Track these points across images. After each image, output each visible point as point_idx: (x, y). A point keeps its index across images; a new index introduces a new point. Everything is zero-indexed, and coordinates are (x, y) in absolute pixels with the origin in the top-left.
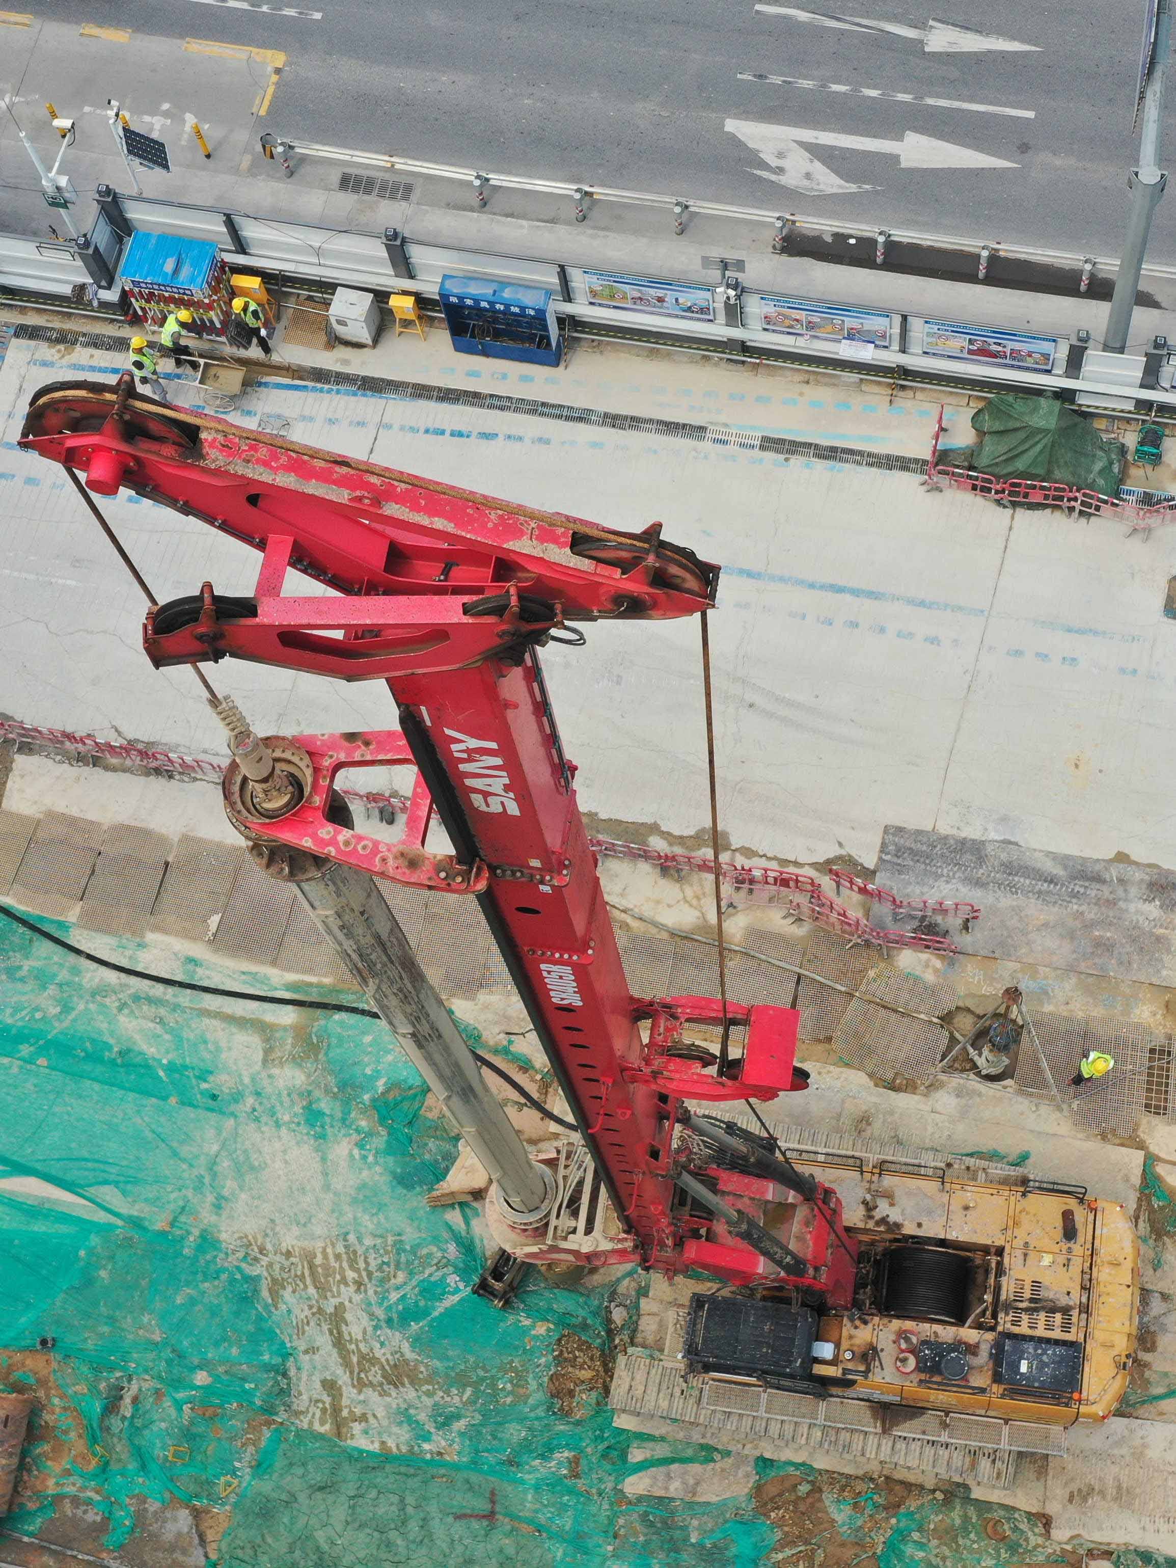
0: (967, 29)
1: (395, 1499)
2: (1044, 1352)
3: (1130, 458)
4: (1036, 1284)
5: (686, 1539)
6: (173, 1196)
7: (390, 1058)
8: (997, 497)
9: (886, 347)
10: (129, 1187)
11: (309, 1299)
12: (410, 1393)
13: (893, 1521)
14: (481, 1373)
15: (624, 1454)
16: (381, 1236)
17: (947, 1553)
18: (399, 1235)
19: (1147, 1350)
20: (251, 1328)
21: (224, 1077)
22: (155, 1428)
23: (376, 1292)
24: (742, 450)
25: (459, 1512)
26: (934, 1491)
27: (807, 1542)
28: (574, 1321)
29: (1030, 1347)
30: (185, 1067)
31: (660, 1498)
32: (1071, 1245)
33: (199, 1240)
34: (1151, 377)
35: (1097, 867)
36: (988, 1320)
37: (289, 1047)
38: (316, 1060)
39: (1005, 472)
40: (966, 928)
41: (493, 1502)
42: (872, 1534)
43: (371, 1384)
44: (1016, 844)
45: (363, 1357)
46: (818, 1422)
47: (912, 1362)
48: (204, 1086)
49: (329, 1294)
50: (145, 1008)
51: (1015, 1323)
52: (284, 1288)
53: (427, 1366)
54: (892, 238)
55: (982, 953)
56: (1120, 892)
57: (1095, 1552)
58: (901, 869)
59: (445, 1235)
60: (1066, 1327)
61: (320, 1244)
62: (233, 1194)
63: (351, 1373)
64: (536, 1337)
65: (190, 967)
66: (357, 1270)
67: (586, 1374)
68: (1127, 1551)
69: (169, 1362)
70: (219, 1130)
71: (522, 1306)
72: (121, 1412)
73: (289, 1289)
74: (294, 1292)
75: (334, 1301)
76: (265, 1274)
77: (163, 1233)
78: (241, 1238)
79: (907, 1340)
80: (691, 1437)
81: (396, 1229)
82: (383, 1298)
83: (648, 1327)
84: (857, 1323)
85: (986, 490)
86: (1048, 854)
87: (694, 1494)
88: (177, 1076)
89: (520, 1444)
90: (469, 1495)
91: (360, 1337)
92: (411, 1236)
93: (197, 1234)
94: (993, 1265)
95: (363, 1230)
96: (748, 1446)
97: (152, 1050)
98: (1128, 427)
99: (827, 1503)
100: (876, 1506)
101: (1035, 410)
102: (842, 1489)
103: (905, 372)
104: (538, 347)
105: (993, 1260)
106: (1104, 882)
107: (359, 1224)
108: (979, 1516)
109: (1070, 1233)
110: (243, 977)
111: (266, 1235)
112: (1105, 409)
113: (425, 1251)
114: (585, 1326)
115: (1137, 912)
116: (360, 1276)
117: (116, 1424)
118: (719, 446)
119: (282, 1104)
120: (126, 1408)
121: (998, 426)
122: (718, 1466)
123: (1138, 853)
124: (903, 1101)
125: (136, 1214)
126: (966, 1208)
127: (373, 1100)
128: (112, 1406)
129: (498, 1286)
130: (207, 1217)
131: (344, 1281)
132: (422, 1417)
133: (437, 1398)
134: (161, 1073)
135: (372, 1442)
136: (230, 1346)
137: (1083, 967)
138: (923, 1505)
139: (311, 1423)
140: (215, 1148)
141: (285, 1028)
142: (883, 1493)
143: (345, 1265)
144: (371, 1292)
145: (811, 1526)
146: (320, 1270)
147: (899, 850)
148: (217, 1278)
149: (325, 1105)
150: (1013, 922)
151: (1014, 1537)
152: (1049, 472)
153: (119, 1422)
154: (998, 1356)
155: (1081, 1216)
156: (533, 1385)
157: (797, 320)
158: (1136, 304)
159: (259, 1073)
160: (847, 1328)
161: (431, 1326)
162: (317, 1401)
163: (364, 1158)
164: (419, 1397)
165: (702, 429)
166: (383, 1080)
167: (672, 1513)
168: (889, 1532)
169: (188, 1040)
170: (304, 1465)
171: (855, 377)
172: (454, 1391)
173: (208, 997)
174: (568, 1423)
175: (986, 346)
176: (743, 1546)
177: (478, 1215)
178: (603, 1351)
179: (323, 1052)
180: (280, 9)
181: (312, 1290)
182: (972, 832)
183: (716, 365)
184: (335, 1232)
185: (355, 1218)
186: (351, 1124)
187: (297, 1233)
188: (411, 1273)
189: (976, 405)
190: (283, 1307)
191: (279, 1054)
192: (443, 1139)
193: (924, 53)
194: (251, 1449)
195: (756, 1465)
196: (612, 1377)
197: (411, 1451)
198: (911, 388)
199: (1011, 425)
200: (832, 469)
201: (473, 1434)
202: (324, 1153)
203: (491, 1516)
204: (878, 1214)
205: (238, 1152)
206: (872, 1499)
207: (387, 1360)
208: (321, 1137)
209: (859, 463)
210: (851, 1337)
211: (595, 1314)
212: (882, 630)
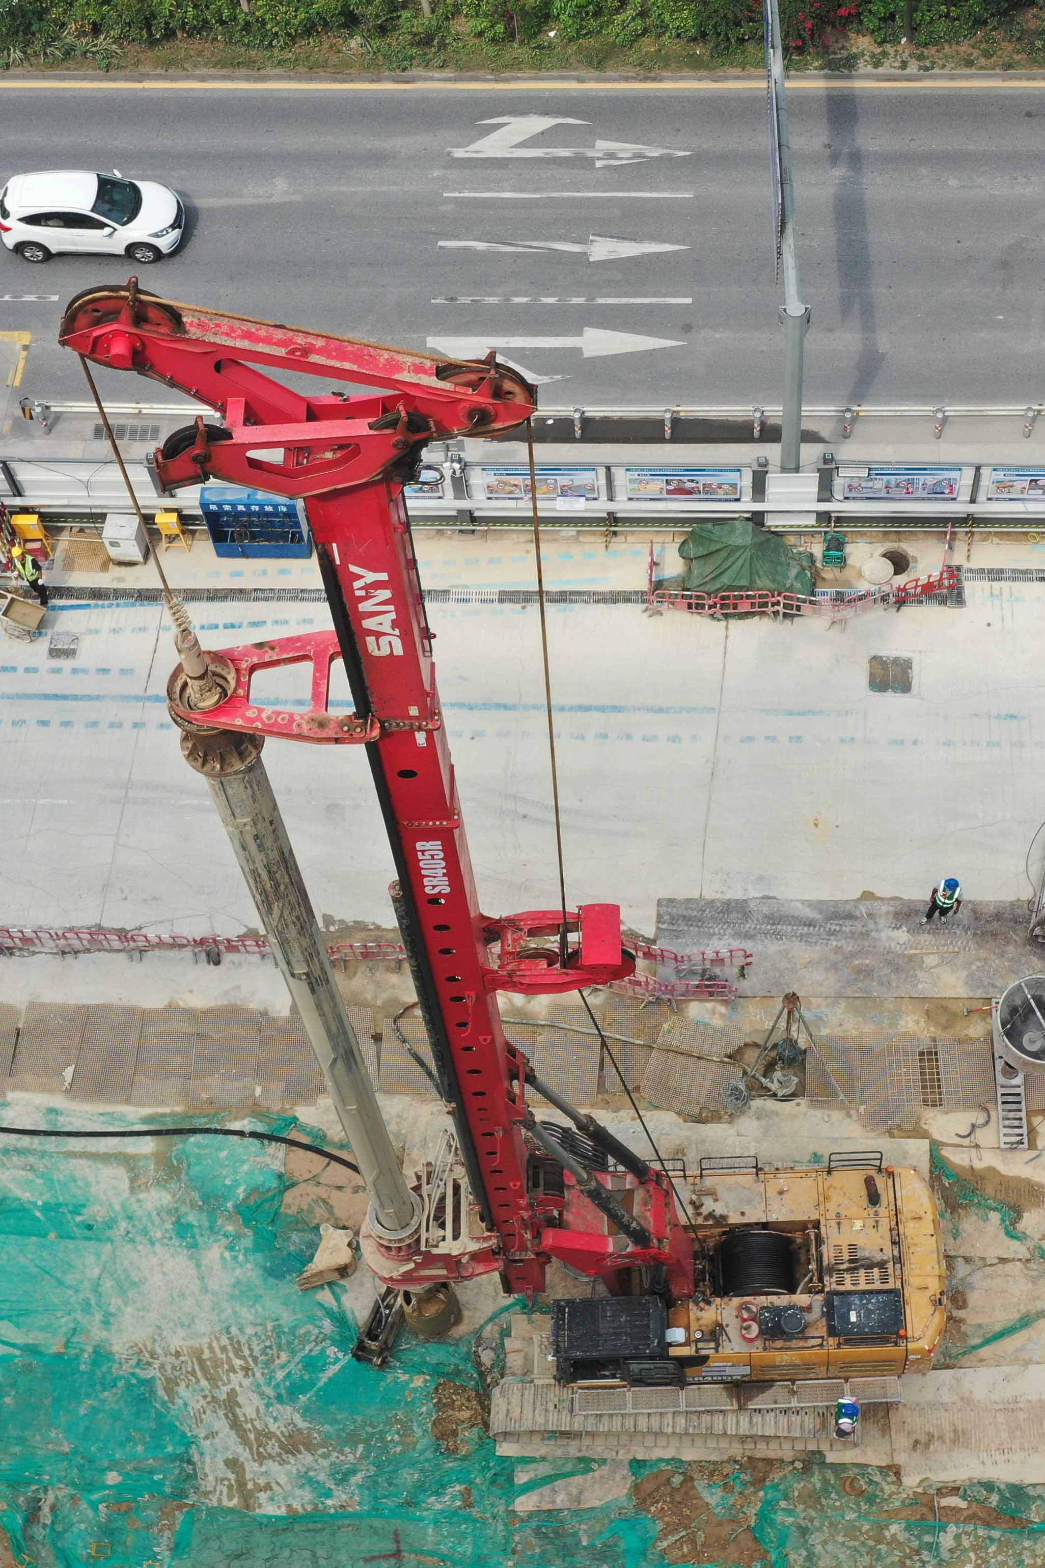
0: (623, 238)
1: (307, 1554)
2: (869, 1302)
3: (819, 565)
4: (852, 1247)
5: (578, 1543)
6: (63, 1320)
7: (246, 1167)
8: (711, 611)
9: (595, 499)
10: (21, 1319)
11: (202, 1390)
12: (307, 1458)
13: (761, 1494)
14: (370, 1430)
15: (510, 1479)
16: (260, 1324)
17: (813, 1514)
18: (277, 1320)
19: (961, 1308)
20: (153, 1425)
21: (97, 1208)
22: (75, 1530)
23: (263, 1374)
24: (485, 605)
25: (368, 1556)
26: (793, 1462)
27: (686, 1527)
28: (446, 1369)
29: (856, 1300)
30: (59, 1205)
31: (550, 1511)
32: (877, 1208)
33: (93, 1356)
34: (826, 491)
35: (848, 907)
36: (816, 1282)
37: (152, 1173)
38: (179, 1180)
39: (714, 588)
40: (743, 975)
41: (398, 1542)
42: (745, 1509)
43: (270, 1456)
44: (775, 898)
45: (258, 1434)
46: (680, 1409)
47: (755, 1329)
48: (79, 1219)
49: (220, 1383)
50: (15, 1159)
51: (839, 1283)
52: (178, 1385)
53: (319, 1432)
54: (586, 414)
55: (760, 994)
56: (871, 925)
57: (944, 1491)
58: (678, 934)
59: (319, 1313)
60: (884, 1279)
61: (206, 1340)
62: (119, 1309)
63: (251, 1449)
64: (415, 1390)
65: (53, 1116)
66: (243, 1358)
67: (466, 1414)
68: (972, 1485)
69: (80, 1468)
70: (98, 1255)
71: (398, 1364)
72: (42, 1520)
73: (183, 1384)
74: (187, 1386)
75: (225, 1389)
76: (158, 1375)
77: (59, 1355)
78: (132, 1347)
79: (748, 1310)
80: (569, 1453)
81: (273, 1316)
82: (270, 1379)
83: (514, 1361)
84: (702, 1304)
85: (700, 606)
86: (803, 902)
87: (579, 1503)
88: (53, 1214)
89: (414, 1487)
90: (375, 1538)
91: (254, 1416)
92: (287, 1319)
93: (91, 1350)
94: (813, 1237)
95: (244, 1322)
96: (621, 1452)
97: (27, 1194)
98: (813, 540)
99: (700, 1489)
100: (745, 1484)
101: (732, 531)
102: (712, 1474)
103: (613, 519)
104: (292, 541)
105: (812, 1233)
106: (856, 918)
107: (240, 1317)
108: (837, 1477)
109: (874, 1198)
110: (102, 1118)
111: (155, 1340)
112: (792, 526)
113: (302, 1331)
114: (458, 1372)
115: (889, 938)
116: (247, 1362)
117: (38, 1532)
118: (462, 605)
119: (153, 1224)
120: (46, 1516)
121: (702, 551)
122: (597, 1474)
123: (884, 890)
124: (712, 1131)
125: (31, 1342)
126: (781, 1193)
127: (236, 1207)
128: (32, 1515)
129: (373, 1345)
130: (98, 1334)
131: (232, 1369)
132: (322, 1477)
133: (333, 1459)
134: (38, 1214)
135: (279, 1507)
136: (135, 1444)
137: (849, 992)
138: (785, 1476)
139: (220, 1500)
140: (97, 1272)
141: (146, 1157)
142: (748, 1471)
143: (231, 1355)
144: (258, 1375)
145: (688, 1512)
146: (208, 1363)
147: (673, 919)
148: (115, 1386)
149: (192, 1218)
150: (784, 964)
151: (870, 1489)
152: (752, 582)
153: (41, 1530)
154: (829, 1312)
155: (881, 1182)
156: (418, 1432)
157: (516, 485)
158: (802, 441)
159: (127, 1200)
160: (694, 1312)
161: (317, 1395)
162: (222, 1480)
163: (235, 1258)
164: (316, 1461)
165: (446, 592)
166: (242, 1188)
167: (561, 1522)
168: (759, 1504)
169: (59, 1181)
170: (219, 1538)
171: (570, 531)
172: (347, 1450)
173: (72, 1140)
174: (456, 1460)
175: (681, 485)
176: (630, 1541)
177: (346, 1291)
178: (477, 1391)
179: (184, 1172)
180: (21, 297)
181: (204, 1383)
182: (735, 893)
183: (450, 538)
184: (218, 1328)
185: (235, 1312)
186: (220, 1229)
187: (183, 1334)
188: (293, 1352)
189: (679, 540)
190: (180, 1402)
191: (144, 1180)
192: (303, 1231)
193: (590, 263)
194: (167, 1533)
195: (631, 1467)
196: (489, 1413)
197: (316, 1509)
198: (622, 533)
199: (713, 548)
200: (565, 610)
201: (371, 1484)
202: (197, 1260)
203: (397, 1554)
204: (705, 1210)
205: (119, 1272)
206: (738, 1478)
207: (282, 1432)
208: (193, 1246)
209: (586, 602)
210: (698, 1319)
211: (466, 1359)
212: (629, 737)
